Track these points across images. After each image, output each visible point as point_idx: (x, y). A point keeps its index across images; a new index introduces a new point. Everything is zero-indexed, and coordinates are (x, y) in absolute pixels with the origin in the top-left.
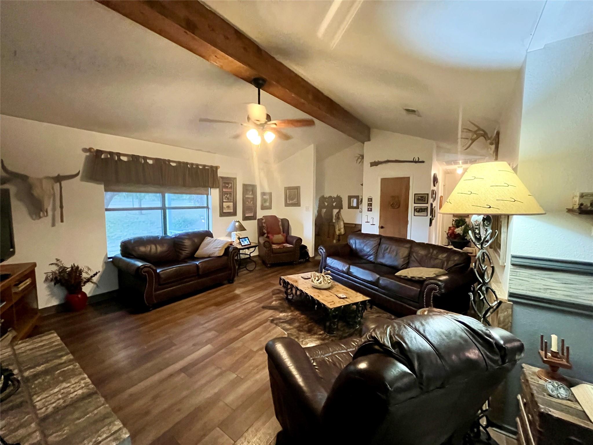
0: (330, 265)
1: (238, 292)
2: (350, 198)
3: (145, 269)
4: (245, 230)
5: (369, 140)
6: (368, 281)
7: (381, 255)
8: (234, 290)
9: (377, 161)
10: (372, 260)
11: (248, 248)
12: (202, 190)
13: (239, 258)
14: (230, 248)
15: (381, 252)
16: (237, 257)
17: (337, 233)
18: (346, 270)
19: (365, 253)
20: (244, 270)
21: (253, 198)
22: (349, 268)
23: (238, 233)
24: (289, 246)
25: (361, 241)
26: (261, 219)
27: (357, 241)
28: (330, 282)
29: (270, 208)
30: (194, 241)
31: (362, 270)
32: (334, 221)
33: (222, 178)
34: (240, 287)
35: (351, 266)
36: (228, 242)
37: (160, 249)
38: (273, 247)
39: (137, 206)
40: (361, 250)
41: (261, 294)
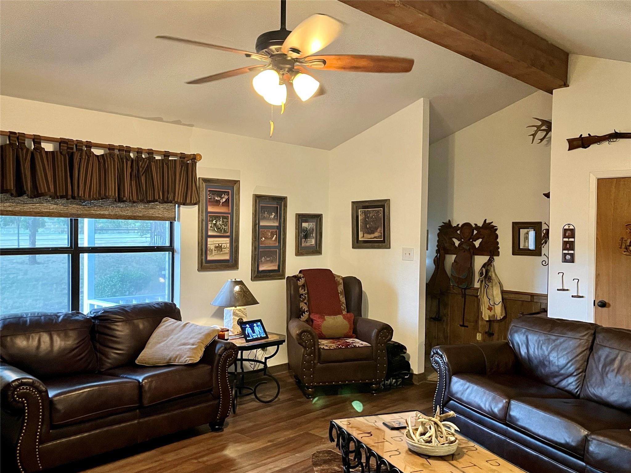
0: (459, 395)
1: (231, 452)
2: (517, 227)
3: (23, 390)
4: (254, 302)
5: (566, 85)
6: (556, 443)
7: (595, 378)
8: (223, 448)
9: (585, 135)
10: (571, 387)
11: (263, 347)
12: (160, 209)
13: (239, 370)
14: (218, 346)
15: (597, 368)
16: (233, 366)
17: (486, 315)
18: (499, 411)
19: (554, 369)
20: (253, 400)
21: (279, 227)
22: (507, 408)
23: (240, 310)
24: (359, 343)
25: (542, 338)
26: (295, 277)
27: (533, 338)
28: (455, 441)
29: (317, 250)
30: (136, 327)
31: (542, 413)
32: (477, 285)
33: (206, 180)
34: (237, 441)
35: (513, 402)
36: (214, 331)
37: (59, 343)
38: (322, 347)
39: (25, 244)
40: (543, 363)
41: (285, 460)
